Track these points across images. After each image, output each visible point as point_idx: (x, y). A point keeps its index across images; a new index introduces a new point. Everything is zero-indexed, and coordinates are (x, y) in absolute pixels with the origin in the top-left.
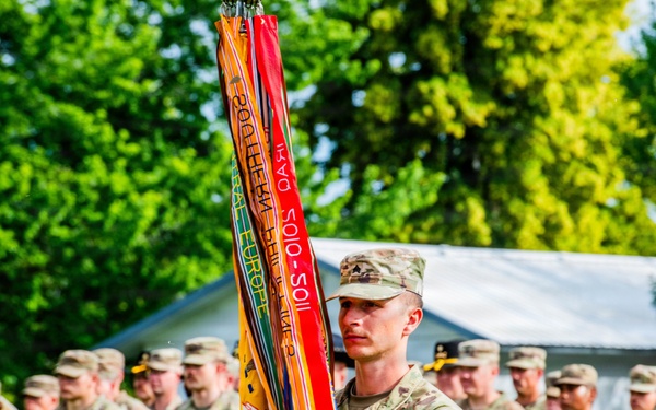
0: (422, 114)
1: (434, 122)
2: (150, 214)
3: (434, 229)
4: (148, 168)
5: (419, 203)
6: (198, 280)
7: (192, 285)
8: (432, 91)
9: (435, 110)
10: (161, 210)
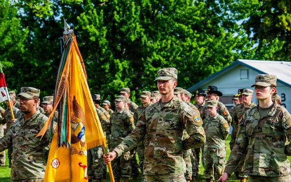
0: (279, 24)
1: (282, 26)
2: (202, 53)
3: (282, 56)
4: (203, 41)
5: (277, 49)
6: (215, 71)
7: (213, 72)
8: (282, 18)
9: (282, 23)
10: (205, 52)
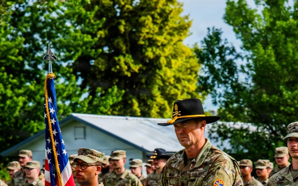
0: (116, 68)
1: (120, 71)
2: (21, 104)
3: (120, 110)
4: (19, 88)
5: (115, 100)
6: (38, 129)
7: (36, 130)
8: (119, 60)
9: (121, 67)
10: (25, 103)
